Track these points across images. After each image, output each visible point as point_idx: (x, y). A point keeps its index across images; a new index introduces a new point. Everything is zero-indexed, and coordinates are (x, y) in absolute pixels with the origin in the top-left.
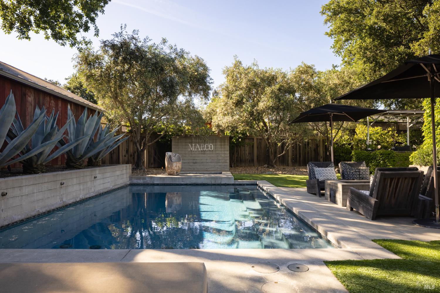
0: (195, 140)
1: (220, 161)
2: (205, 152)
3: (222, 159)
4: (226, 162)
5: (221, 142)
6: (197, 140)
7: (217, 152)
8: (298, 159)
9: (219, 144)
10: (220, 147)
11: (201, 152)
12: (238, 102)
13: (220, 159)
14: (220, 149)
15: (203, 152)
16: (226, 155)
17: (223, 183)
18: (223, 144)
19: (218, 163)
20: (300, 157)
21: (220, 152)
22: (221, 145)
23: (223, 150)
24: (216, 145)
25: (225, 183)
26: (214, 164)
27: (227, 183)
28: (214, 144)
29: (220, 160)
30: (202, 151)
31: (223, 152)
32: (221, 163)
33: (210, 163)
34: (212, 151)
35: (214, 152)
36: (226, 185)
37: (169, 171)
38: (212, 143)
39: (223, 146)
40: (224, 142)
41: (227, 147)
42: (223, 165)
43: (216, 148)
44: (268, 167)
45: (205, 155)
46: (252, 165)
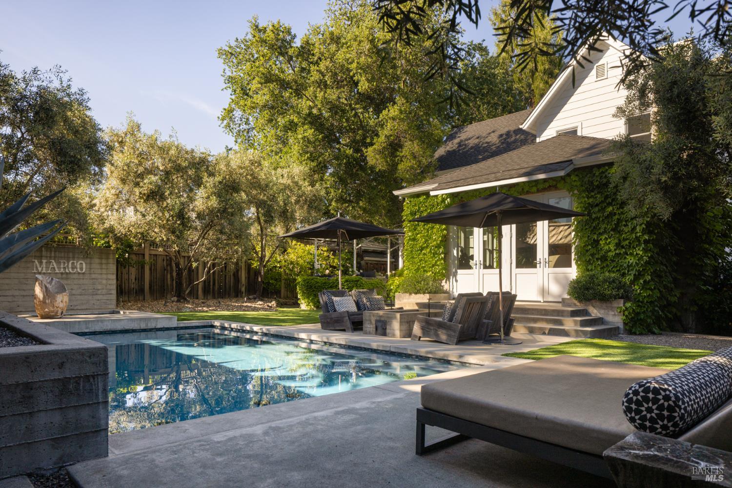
0: (49, 253)
1: (99, 292)
2: (69, 276)
3: (103, 289)
4: (111, 294)
5: (102, 258)
6: (53, 253)
7: (93, 276)
8: (211, 287)
9: (97, 261)
10: (98, 266)
11: (60, 276)
12: (151, 193)
13: (99, 288)
14: (99, 271)
15: (64, 276)
16: (110, 282)
17: (159, 326)
18: (104, 261)
19: (94, 296)
20: (214, 284)
21: (99, 276)
22: (101, 264)
23: (104, 271)
24: (91, 263)
25: (162, 327)
26: (86, 297)
27: (166, 326)
28: (88, 261)
29: (98, 290)
30: (62, 274)
31: (104, 276)
32: (101, 296)
33: (79, 296)
34: (83, 273)
35: (87, 276)
36: (164, 331)
37: (47, 310)
38: (84, 258)
39: (104, 266)
40: (108, 258)
41: (113, 268)
42: (105, 298)
43: (90, 269)
44: (178, 301)
45: (69, 282)
46: (141, 298)
